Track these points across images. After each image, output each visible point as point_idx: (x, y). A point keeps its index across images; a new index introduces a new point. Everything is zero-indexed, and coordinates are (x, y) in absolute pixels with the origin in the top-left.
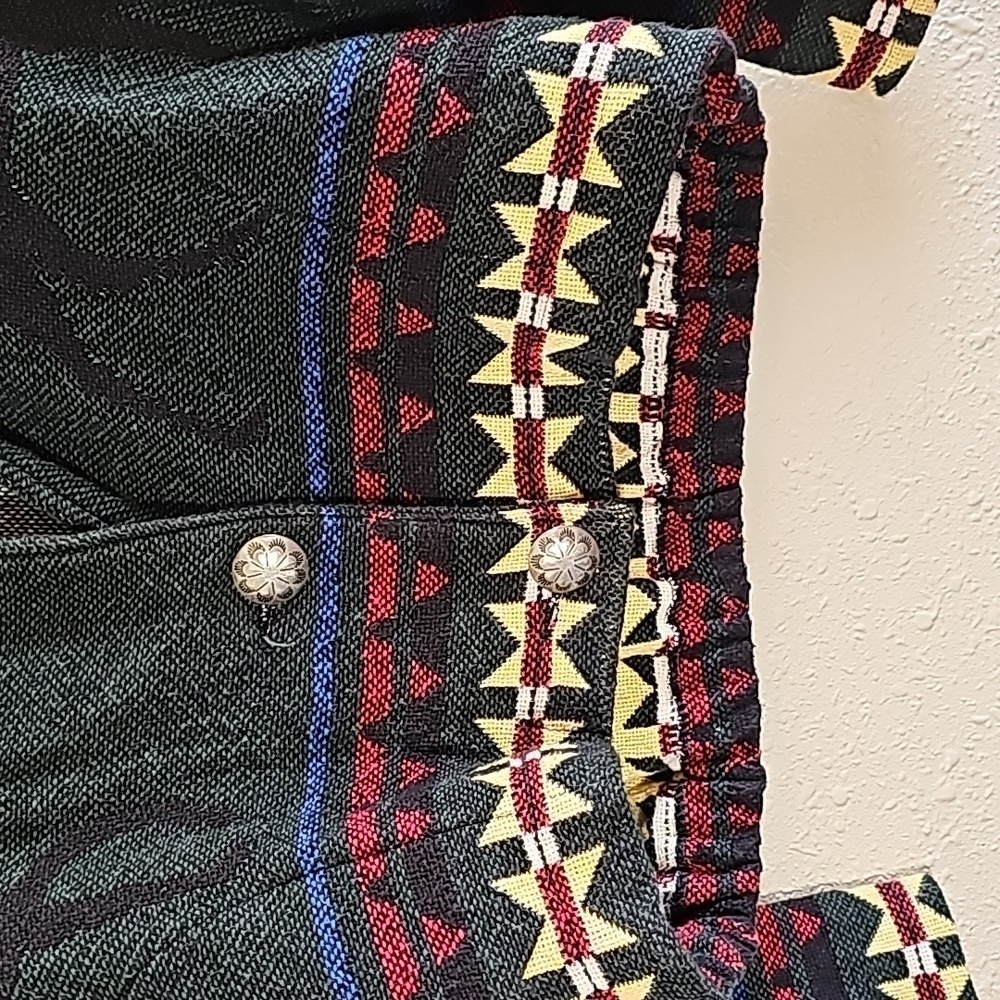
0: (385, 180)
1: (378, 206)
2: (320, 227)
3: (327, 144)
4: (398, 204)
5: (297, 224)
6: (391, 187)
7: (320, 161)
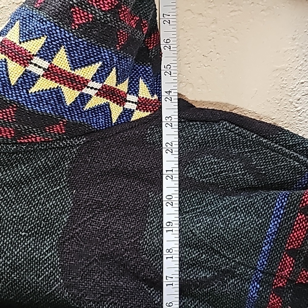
0: (290, 258)
1: (285, 267)
2: (259, 272)
3: (267, 243)
4: (294, 268)
5: (250, 271)
6: (292, 261)
7: (263, 249)
